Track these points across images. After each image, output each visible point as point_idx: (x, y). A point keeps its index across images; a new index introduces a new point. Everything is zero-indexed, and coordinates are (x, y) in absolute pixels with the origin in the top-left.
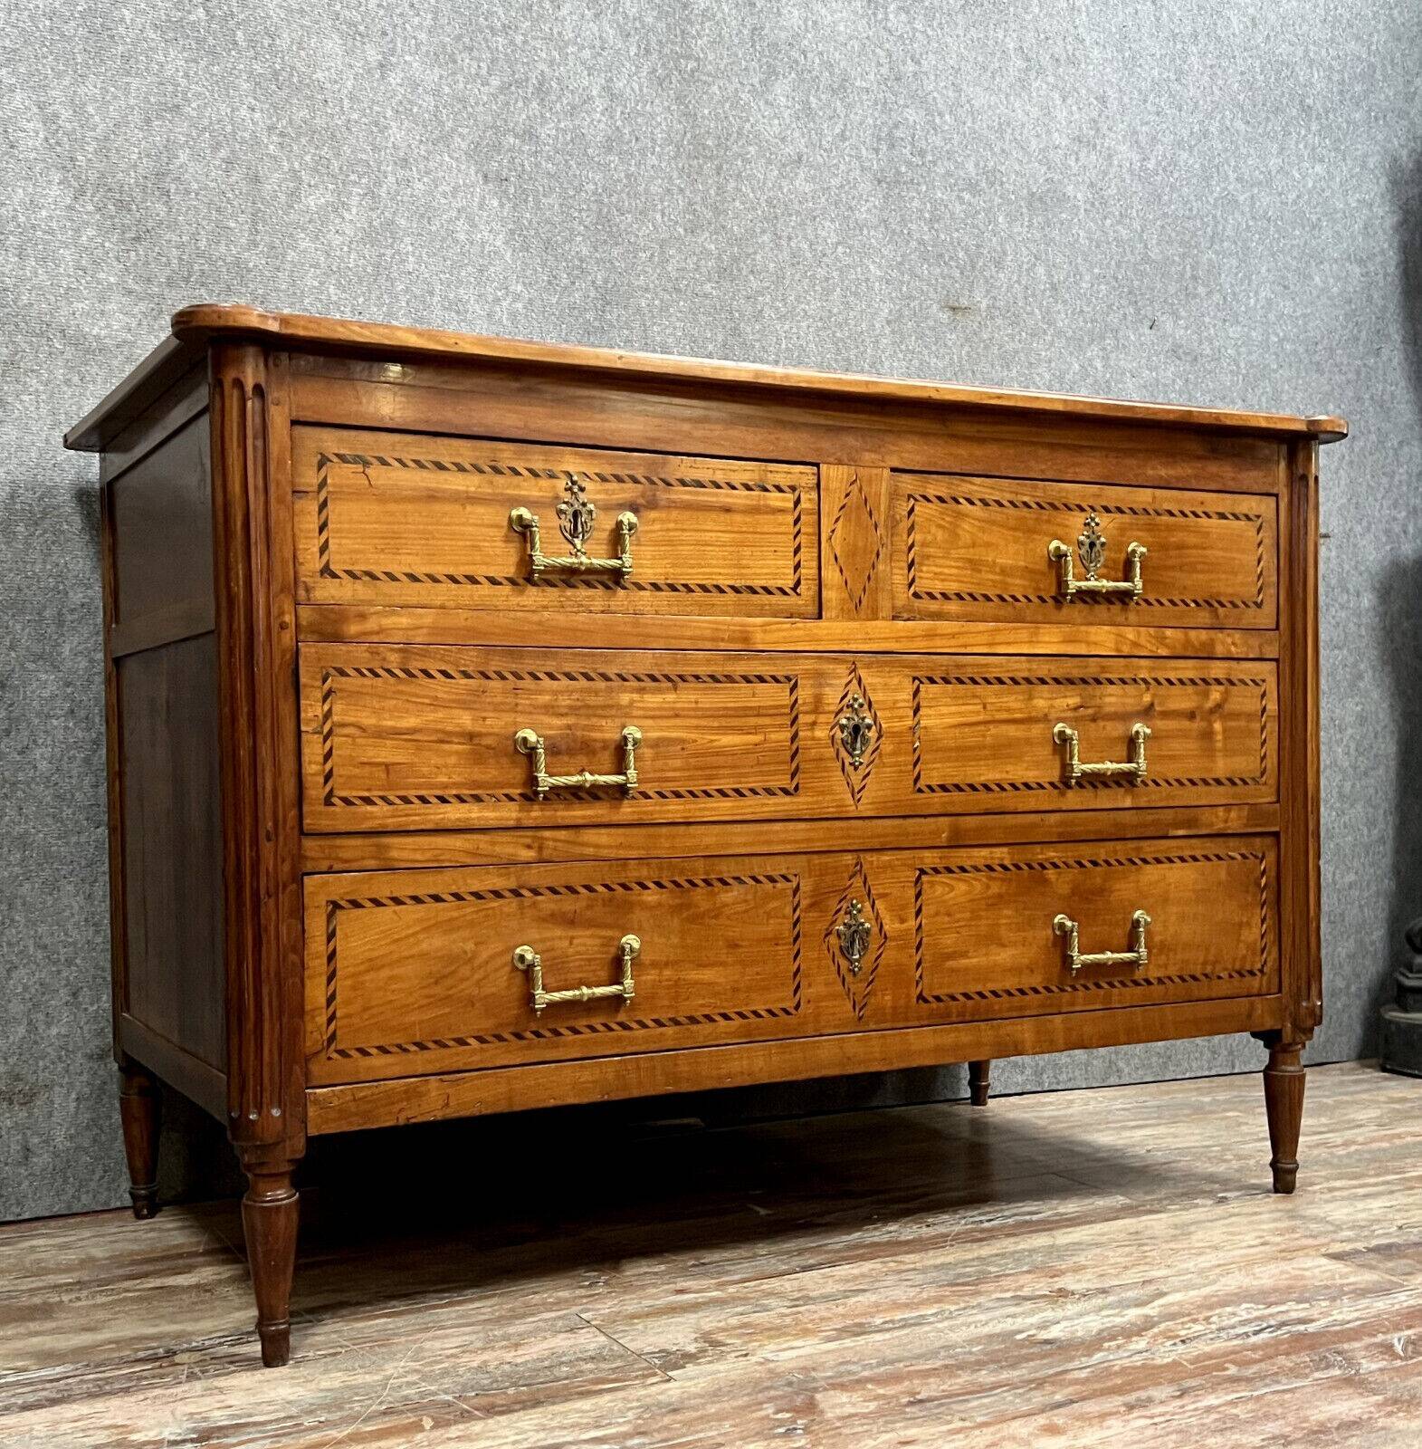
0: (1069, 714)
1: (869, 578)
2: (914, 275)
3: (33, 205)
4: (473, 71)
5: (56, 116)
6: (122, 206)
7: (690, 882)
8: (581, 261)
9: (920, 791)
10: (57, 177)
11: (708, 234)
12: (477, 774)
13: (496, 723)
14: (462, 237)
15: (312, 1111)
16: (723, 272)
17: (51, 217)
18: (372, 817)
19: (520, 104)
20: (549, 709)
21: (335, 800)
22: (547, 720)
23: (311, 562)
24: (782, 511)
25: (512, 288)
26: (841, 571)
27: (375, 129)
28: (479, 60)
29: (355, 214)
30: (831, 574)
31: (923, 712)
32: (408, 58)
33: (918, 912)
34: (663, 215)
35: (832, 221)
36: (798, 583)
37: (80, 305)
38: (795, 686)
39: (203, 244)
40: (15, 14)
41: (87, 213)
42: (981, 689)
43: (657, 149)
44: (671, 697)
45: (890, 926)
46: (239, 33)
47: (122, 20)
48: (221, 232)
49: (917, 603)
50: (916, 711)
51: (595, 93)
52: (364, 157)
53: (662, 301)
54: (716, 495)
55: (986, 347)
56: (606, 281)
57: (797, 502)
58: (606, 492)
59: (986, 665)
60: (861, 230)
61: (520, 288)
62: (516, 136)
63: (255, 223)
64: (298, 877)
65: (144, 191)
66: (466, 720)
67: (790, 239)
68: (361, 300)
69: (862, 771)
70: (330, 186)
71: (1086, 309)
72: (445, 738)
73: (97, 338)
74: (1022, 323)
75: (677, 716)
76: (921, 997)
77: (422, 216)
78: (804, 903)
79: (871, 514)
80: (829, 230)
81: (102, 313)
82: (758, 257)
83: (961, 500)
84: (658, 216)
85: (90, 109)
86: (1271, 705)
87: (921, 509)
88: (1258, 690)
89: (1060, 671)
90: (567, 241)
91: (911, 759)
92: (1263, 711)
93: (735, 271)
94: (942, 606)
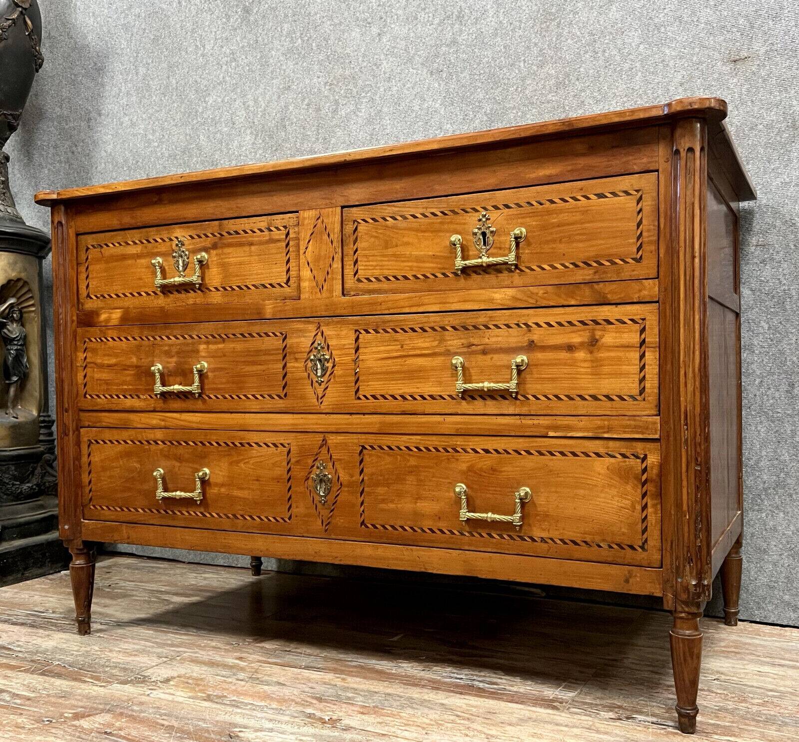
0: (465, 350)
1: (328, 273)
2: (702, 46)
4: (426, 20)
5: (248, 106)
6: (271, 137)
7: (233, 443)
8: (479, 102)
9: (359, 398)
10: (248, 132)
11: (551, 65)
12: (138, 385)
13: (145, 361)
14: (417, 108)
16: (558, 85)
18: (100, 403)
19: (449, 28)
20: (167, 354)
21: (87, 396)
22: (165, 359)
23: (83, 294)
24: (279, 241)
25: (444, 128)
26: (311, 270)
27: (374, 67)
28: (428, 13)
30: (306, 273)
31: (361, 351)
32: (393, 26)
33: (362, 472)
34: (525, 62)
36: (288, 280)
38: (285, 338)
40: (237, 69)
41: (260, 144)
42: (401, 336)
43: (523, 25)
44: (221, 346)
45: (344, 477)
46: (314, 44)
47: (272, 56)
48: (305, 137)
49: (360, 285)
50: (357, 350)
51: (489, 6)
53: (523, 113)
54: (245, 237)
55: (765, 81)
56: (491, 110)
57: (288, 235)
58: (193, 244)
59: (404, 320)
60: (658, 29)
61: (449, 126)
62: (447, 46)
63: (318, 130)
64: (78, 429)
65: (277, 128)
66: (134, 360)
67: (604, 51)
69: (323, 386)
70: (353, 102)
72: (126, 368)
75: (225, 356)
76: (363, 523)
78: (293, 460)
79: (329, 235)
80: (634, 37)
82: (582, 69)
83: (388, 218)
84: (522, 64)
85: (260, 99)
86: (652, 337)
87: (362, 228)
88: (637, 327)
89: (457, 322)
90: (472, 94)
91: (353, 379)
92: (643, 342)
93: (567, 82)
94: (376, 285)
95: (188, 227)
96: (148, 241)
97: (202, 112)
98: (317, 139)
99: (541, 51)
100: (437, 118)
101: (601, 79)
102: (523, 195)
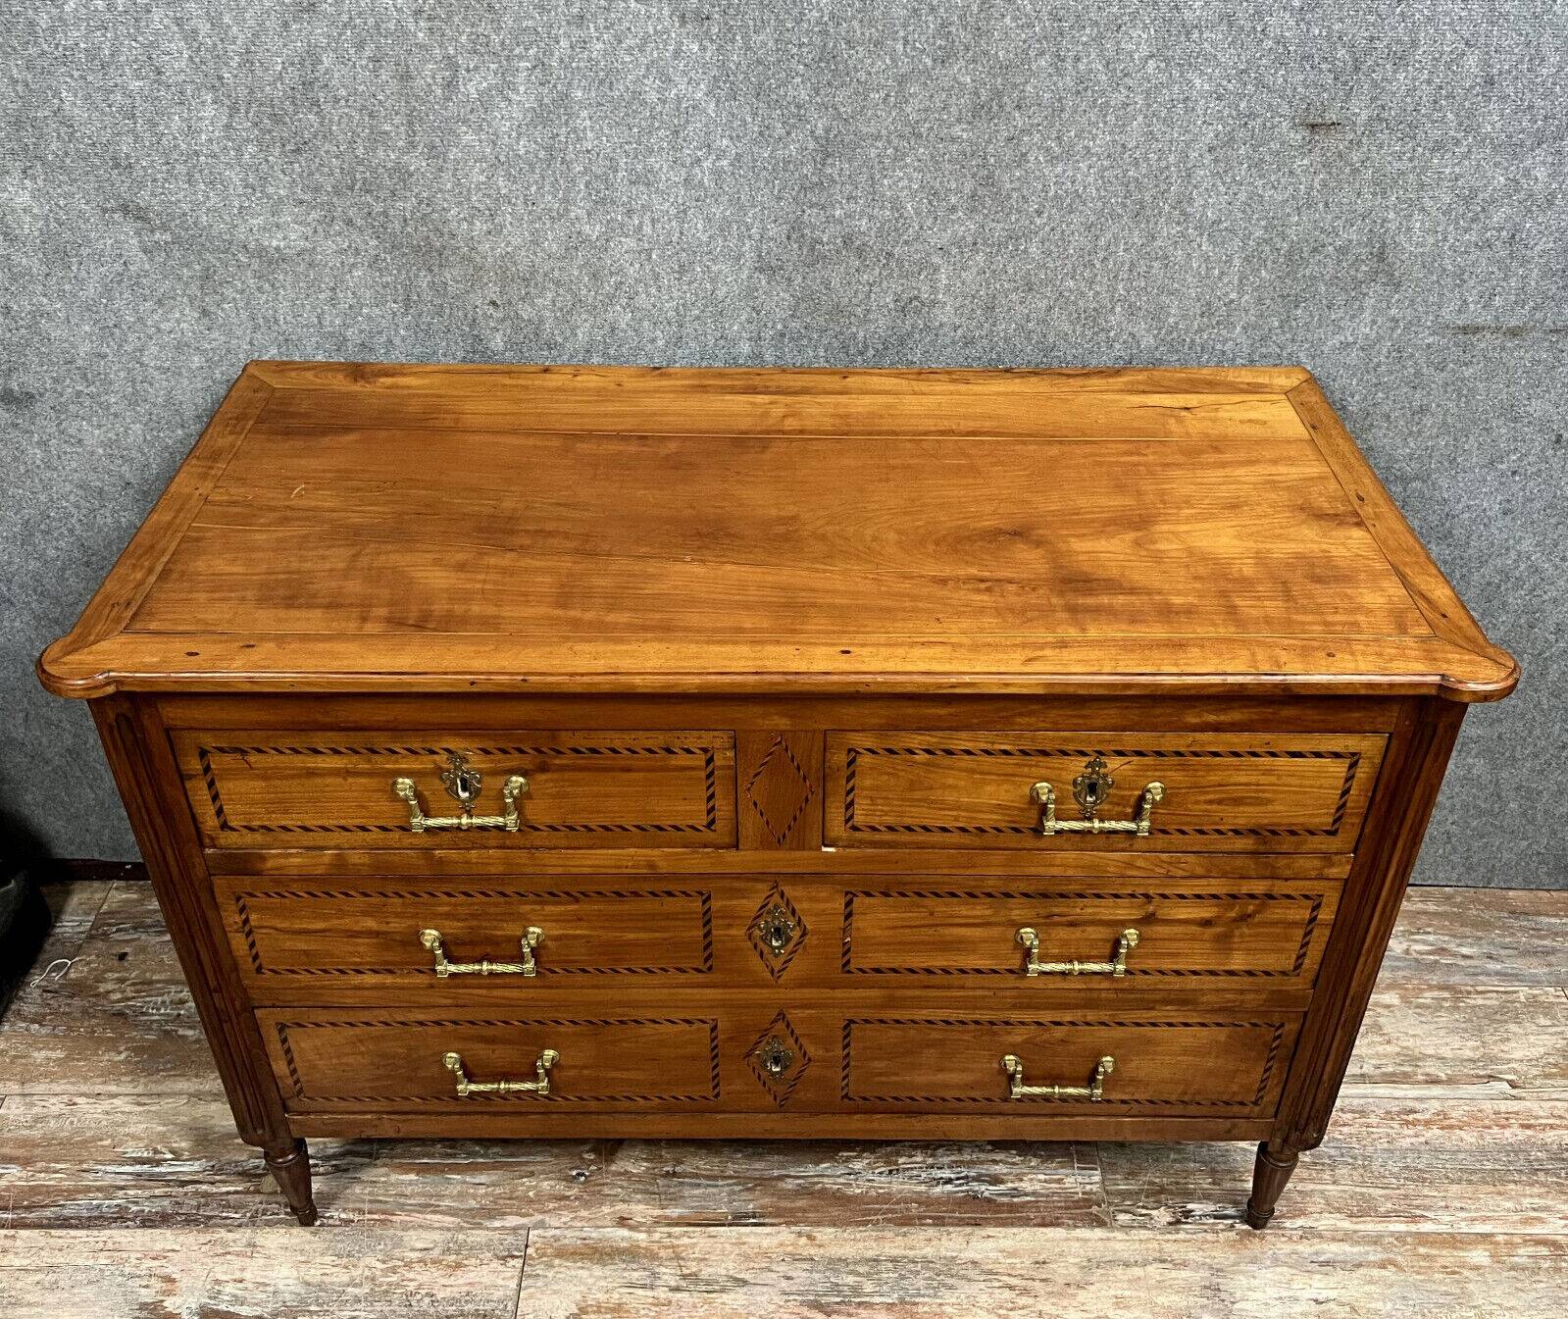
0: (1043, 920)
1: (795, 818)
2: (1260, 83)
3: (191, 131)
5: (195, 31)
7: (603, 1020)
8: (798, 107)
9: (849, 972)
10: (209, 98)
11: (964, 63)
12: (389, 956)
13: (397, 925)
14: (653, 97)
16: (978, 110)
17: (210, 140)
18: (299, 981)
20: (448, 916)
21: (265, 971)
22: (447, 923)
23: (210, 822)
24: (692, 768)
26: (762, 814)
29: (524, 96)
30: (750, 817)
31: (854, 918)
33: (846, 1046)
34: (906, 42)
35: (1145, 27)
36: (711, 822)
37: (255, 222)
38: (709, 898)
39: (360, 152)
41: (247, 130)
42: (931, 902)
44: (571, 907)
45: (815, 1052)
48: (378, 138)
49: (858, 835)
50: (848, 916)
52: (530, 23)
53: (896, 149)
54: (614, 758)
55: (1355, 171)
56: (827, 131)
57: (710, 761)
59: (939, 883)
60: (1188, 33)
61: (725, 143)
63: (410, 123)
64: (248, 1009)
65: (293, 103)
66: (370, 924)
67: (1077, 59)
68: (534, 189)
69: (782, 959)
70: (492, 66)
71: (1539, 103)
72: (354, 934)
73: (278, 249)
74: (1421, 135)
75: (580, 919)
76: (846, 1096)
77: (601, 82)
78: (722, 1037)
79: (798, 768)
80: (1137, 41)
81: (278, 226)
82: (1029, 88)
83: (917, 751)
84: (900, 47)
85: (226, 20)
86: (1326, 915)
87: (866, 760)
88: (1310, 903)
89: (1033, 888)
90: (783, 84)
91: (841, 951)
92: (1313, 920)
93: (995, 108)
94: (888, 837)
95: (472, 736)
96: (373, 751)
97: (53, 30)
98: (413, 145)
99: (942, 25)
100: (697, 125)
101: (1065, 116)
102: (1171, 741)
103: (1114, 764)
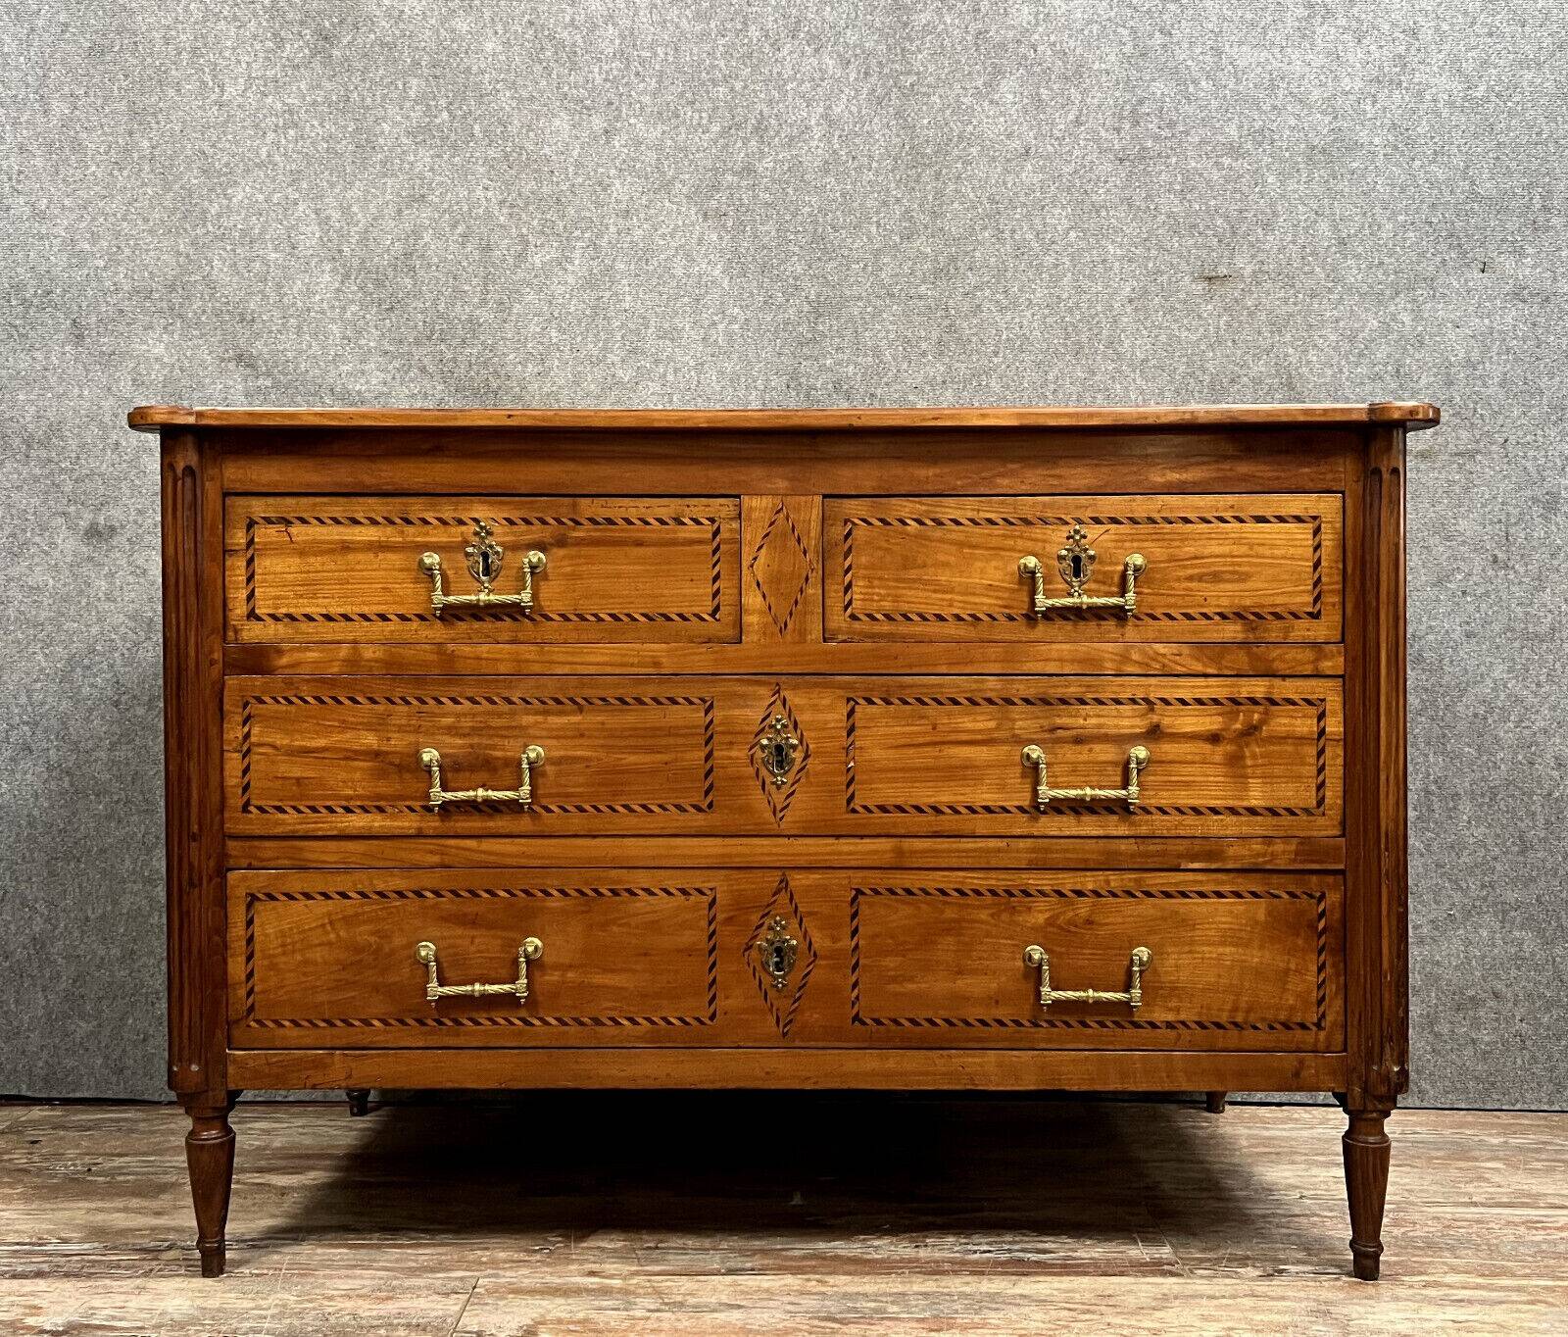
0: (1047, 736)
1: (796, 602)
2: (1161, 248)
3: (309, 292)
4: (695, 122)
5: (328, 218)
6: (379, 284)
7: (596, 891)
8: (796, 279)
9: (854, 811)
10: (328, 267)
11: (924, 238)
12: (383, 788)
13: (398, 743)
14: (679, 272)
15: (231, 1070)
16: (938, 273)
17: (322, 300)
18: (283, 823)
19: (739, 144)
20: (450, 730)
21: (252, 808)
22: (448, 740)
23: (239, 609)
24: (700, 542)
25: (728, 312)
26: (764, 596)
27: (598, 189)
28: (700, 111)
29: (578, 264)
30: (753, 600)
31: (857, 733)
32: (632, 121)
33: (855, 932)
34: (879, 225)
35: (1063, 207)
36: (717, 609)
37: (345, 368)
38: (711, 706)
39: (441, 307)
40: (300, 143)
41: (352, 293)
42: (932, 710)
43: (874, 165)
44: (575, 718)
45: (820, 941)
46: (477, 127)
47: (383, 133)
48: (458, 295)
49: (857, 625)
50: (851, 731)
51: (813, 123)
52: (588, 214)
54: (628, 531)
55: (1251, 314)
56: (819, 295)
57: (716, 533)
58: (514, 534)
59: (940, 686)
60: (1097, 211)
61: (736, 310)
62: (735, 174)
63: (486, 285)
64: (222, 871)
65: (395, 270)
66: (370, 740)
67: (1013, 231)
68: (579, 339)
69: (786, 790)
70: (555, 244)
71: (1387, 260)
72: (352, 755)
73: (359, 392)
74: (1298, 285)
75: (582, 736)
76: (856, 1018)
77: (640, 259)
78: (720, 917)
79: (799, 541)
80: (1059, 218)
81: (363, 372)
82: (977, 254)
84: (874, 229)
85: (355, 209)
86: (1334, 726)
87: (861, 533)
88: (1313, 711)
89: (1032, 691)
90: (783, 262)
91: (845, 779)
92: (1322, 733)
93: (952, 271)
94: (886, 627)
95: (501, 503)
96: (408, 522)
97: (219, 216)
98: (484, 302)
99: (907, 212)
100: (715, 294)
101: (1009, 275)
102: (1141, 506)
103: (1093, 532)
